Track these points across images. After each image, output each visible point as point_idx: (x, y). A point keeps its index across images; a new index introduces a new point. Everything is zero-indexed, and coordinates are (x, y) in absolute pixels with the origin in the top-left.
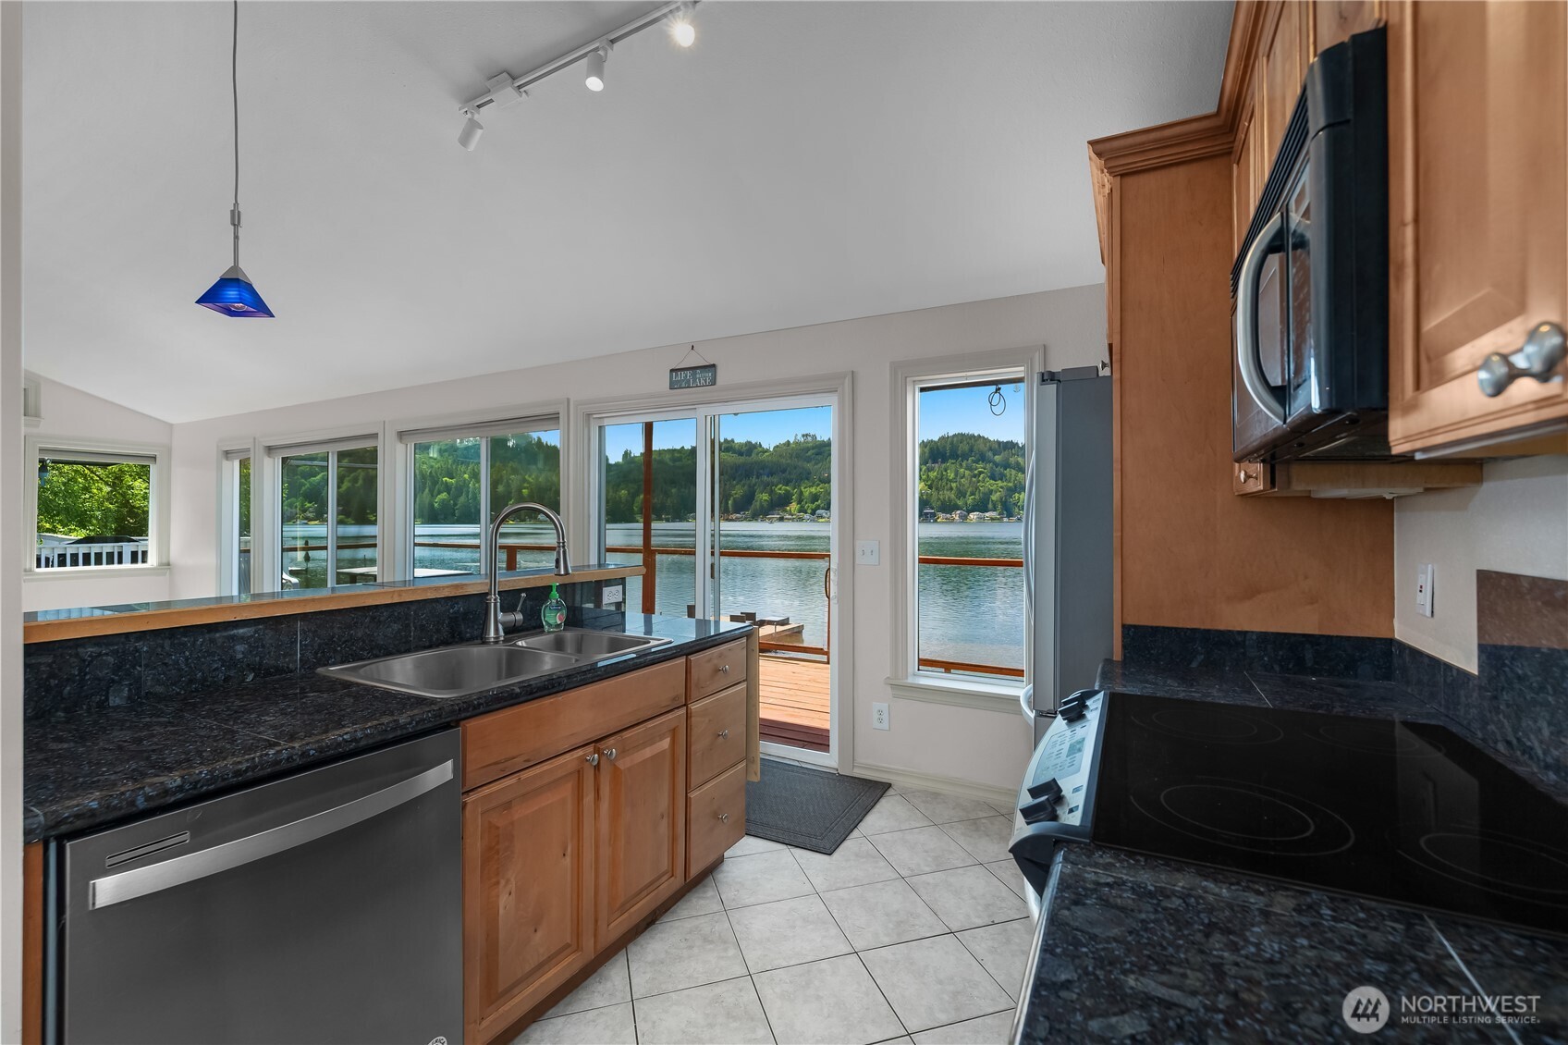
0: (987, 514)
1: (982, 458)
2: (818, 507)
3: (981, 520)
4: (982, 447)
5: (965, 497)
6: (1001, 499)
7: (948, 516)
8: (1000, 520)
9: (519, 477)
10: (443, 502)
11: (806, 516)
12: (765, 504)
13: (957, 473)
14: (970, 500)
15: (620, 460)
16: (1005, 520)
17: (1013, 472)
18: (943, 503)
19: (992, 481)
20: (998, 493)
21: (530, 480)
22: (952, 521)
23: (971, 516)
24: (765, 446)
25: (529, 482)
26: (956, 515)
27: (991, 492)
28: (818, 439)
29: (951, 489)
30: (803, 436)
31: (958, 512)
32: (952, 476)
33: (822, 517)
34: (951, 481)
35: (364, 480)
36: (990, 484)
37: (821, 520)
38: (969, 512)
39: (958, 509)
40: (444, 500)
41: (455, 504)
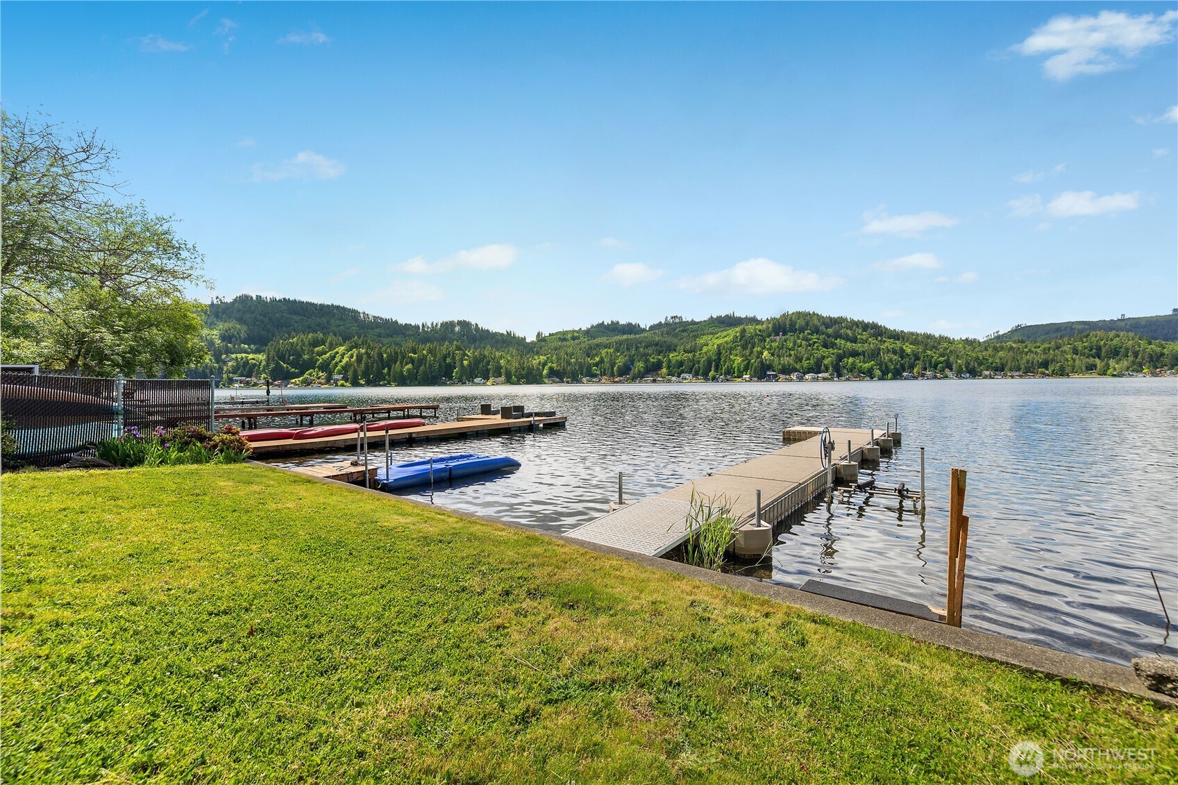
0: (820, 375)
1: (816, 331)
2: (683, 372)
3: (816, 380)
4: (816, 322)
5: (801, 362)
6: (832, 363)
7: (787, 377)
8: (831, 379)
9: (461, 352)
10: (409, 370)
11: (674, 379)
12: (642, 370)
13: (795, 343)
14: (805, 364)
15: (535, 339)
16: (835, 379)
17: (843, 342)
18: (784, 366)
19: (824, 349)
20: (830, 359)
21: (469, 354)
22: (791, 380)
23: (807, 376)
24: (642, 326)
25: (468, 356)
26: (794, 376)
27: (823, 357)
28: (684, 320)
29: (790, 355)
30: (672, 318)
31: (796, 373)
32: (791, 345)
33: (685, 379)
34: (790, 350)
35: (357, 356)
36: (823, 351)
37: (684, 381)
38: (804, 374)
39: (796, 370)
40: (410, 369)
41: (417, 372)
